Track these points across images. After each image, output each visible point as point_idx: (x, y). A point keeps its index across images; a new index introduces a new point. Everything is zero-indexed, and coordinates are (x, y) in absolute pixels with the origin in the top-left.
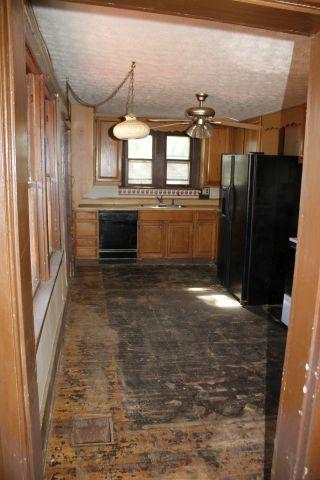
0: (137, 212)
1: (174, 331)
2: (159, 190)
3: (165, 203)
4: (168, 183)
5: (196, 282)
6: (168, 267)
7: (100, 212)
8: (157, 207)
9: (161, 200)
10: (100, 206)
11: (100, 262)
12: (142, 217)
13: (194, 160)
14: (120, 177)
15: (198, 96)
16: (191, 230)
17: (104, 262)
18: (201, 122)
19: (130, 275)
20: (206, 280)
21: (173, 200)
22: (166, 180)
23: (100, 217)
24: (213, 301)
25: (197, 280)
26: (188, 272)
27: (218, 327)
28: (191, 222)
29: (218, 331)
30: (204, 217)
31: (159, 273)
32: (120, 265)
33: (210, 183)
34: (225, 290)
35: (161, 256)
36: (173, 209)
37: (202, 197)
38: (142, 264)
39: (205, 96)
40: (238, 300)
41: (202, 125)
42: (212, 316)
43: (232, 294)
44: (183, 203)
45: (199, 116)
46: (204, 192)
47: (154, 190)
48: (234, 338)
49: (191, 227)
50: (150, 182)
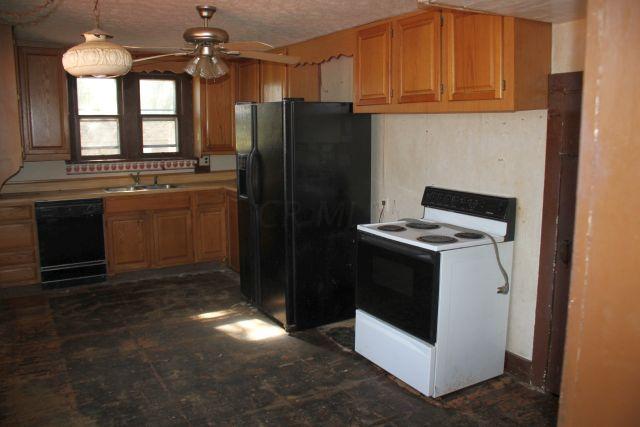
0: (101, 200)
1: (195, 398)
2: (132, 164)
3: (144, 182)
4: (146, 151)
5: (207, 302)
6: (158, 282)
7: (36, 204)
8: (132, 190)
9: (136, 178)
10: (37, 194)
11: (44, 287)
12: (109, 208)
13: (183, 115)
14: (67, 145)
15: (200, 10)
16: (189, 222)
17: (51, 286)
18: (206, 51)
19: (99, 304)
20: (222, 298)
21: (156, 176)
22: (141, 146)
23: (39, 214)
24: (243, 332)
25: (207, 298)
26: (192, 286)
27: (264, 376)
28: (188, 208)
29: (266, 385)
30: (205, 200)
31: (145, 294)
32: (77, 288)
33: (211, 148)
34: (255, 310)
35: (144, 265)
36: (157, 191)
37: (200, 169)
38: (115, 283)
39: (212, 10)
40: (281, 325)
41: (210, 56)
42: (248, 358)
43: (268, 316)
44: (172, 180)
45: (204, 42)
46: (202, 162)
47: (125, 164)
48: (293, 393)
49: (189, 216)
50: (116, 152)
